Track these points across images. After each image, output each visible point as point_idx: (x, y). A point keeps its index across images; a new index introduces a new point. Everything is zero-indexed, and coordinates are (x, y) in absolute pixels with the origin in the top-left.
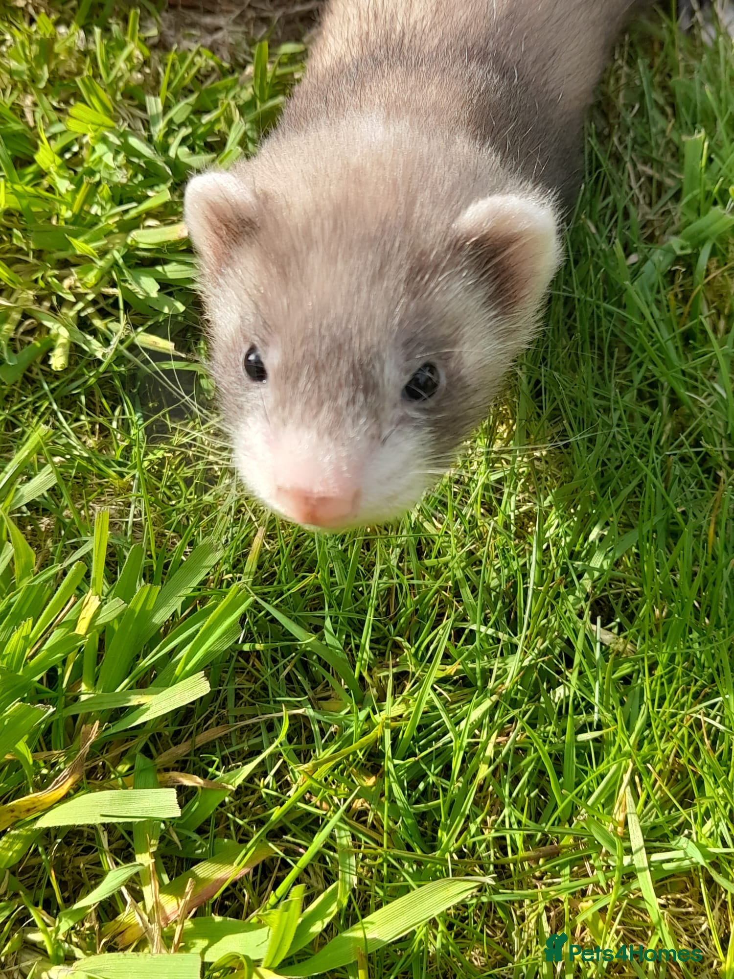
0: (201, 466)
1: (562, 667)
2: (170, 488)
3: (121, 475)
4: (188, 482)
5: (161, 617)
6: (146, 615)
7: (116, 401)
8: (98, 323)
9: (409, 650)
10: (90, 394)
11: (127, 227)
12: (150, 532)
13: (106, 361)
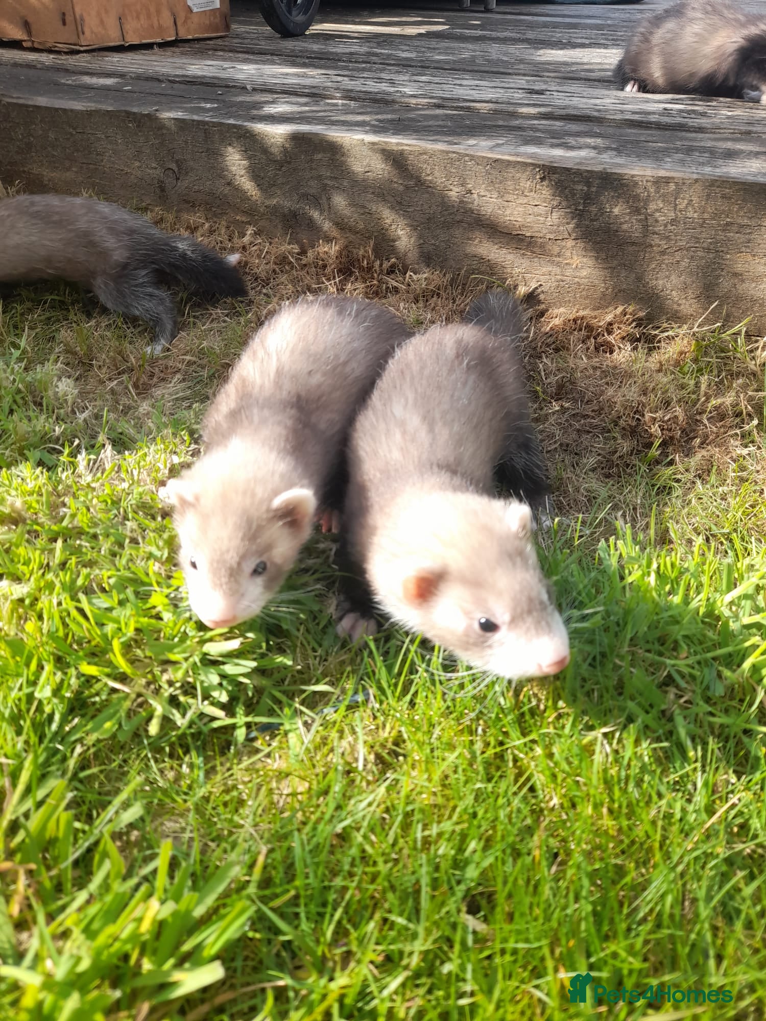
0: (235, 793)
1: (446, 948)
2: (214, 808)
3: (185, 801)
4: (225, 804)
5: (199, 912)
6: (188, 912)
7: (187, 751)
8: (182, 699)
9: (354, 934)
10: (172, 745)
11: (202, 642)
12: (196, 846)
13: (183, 727)
